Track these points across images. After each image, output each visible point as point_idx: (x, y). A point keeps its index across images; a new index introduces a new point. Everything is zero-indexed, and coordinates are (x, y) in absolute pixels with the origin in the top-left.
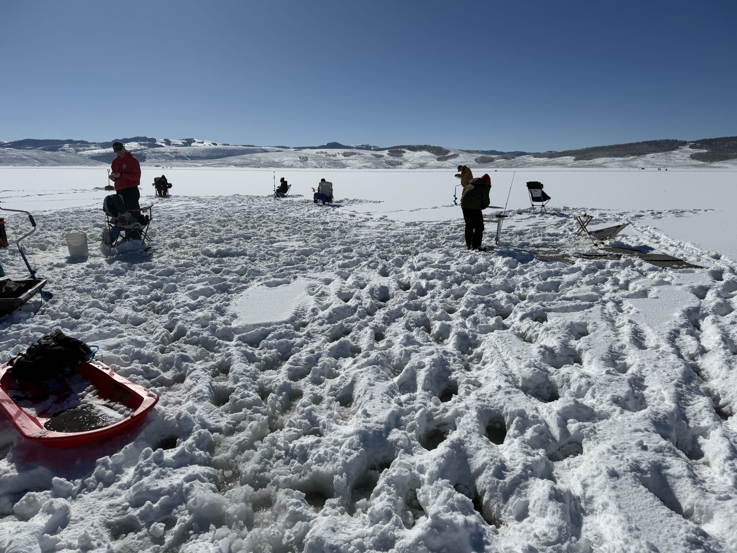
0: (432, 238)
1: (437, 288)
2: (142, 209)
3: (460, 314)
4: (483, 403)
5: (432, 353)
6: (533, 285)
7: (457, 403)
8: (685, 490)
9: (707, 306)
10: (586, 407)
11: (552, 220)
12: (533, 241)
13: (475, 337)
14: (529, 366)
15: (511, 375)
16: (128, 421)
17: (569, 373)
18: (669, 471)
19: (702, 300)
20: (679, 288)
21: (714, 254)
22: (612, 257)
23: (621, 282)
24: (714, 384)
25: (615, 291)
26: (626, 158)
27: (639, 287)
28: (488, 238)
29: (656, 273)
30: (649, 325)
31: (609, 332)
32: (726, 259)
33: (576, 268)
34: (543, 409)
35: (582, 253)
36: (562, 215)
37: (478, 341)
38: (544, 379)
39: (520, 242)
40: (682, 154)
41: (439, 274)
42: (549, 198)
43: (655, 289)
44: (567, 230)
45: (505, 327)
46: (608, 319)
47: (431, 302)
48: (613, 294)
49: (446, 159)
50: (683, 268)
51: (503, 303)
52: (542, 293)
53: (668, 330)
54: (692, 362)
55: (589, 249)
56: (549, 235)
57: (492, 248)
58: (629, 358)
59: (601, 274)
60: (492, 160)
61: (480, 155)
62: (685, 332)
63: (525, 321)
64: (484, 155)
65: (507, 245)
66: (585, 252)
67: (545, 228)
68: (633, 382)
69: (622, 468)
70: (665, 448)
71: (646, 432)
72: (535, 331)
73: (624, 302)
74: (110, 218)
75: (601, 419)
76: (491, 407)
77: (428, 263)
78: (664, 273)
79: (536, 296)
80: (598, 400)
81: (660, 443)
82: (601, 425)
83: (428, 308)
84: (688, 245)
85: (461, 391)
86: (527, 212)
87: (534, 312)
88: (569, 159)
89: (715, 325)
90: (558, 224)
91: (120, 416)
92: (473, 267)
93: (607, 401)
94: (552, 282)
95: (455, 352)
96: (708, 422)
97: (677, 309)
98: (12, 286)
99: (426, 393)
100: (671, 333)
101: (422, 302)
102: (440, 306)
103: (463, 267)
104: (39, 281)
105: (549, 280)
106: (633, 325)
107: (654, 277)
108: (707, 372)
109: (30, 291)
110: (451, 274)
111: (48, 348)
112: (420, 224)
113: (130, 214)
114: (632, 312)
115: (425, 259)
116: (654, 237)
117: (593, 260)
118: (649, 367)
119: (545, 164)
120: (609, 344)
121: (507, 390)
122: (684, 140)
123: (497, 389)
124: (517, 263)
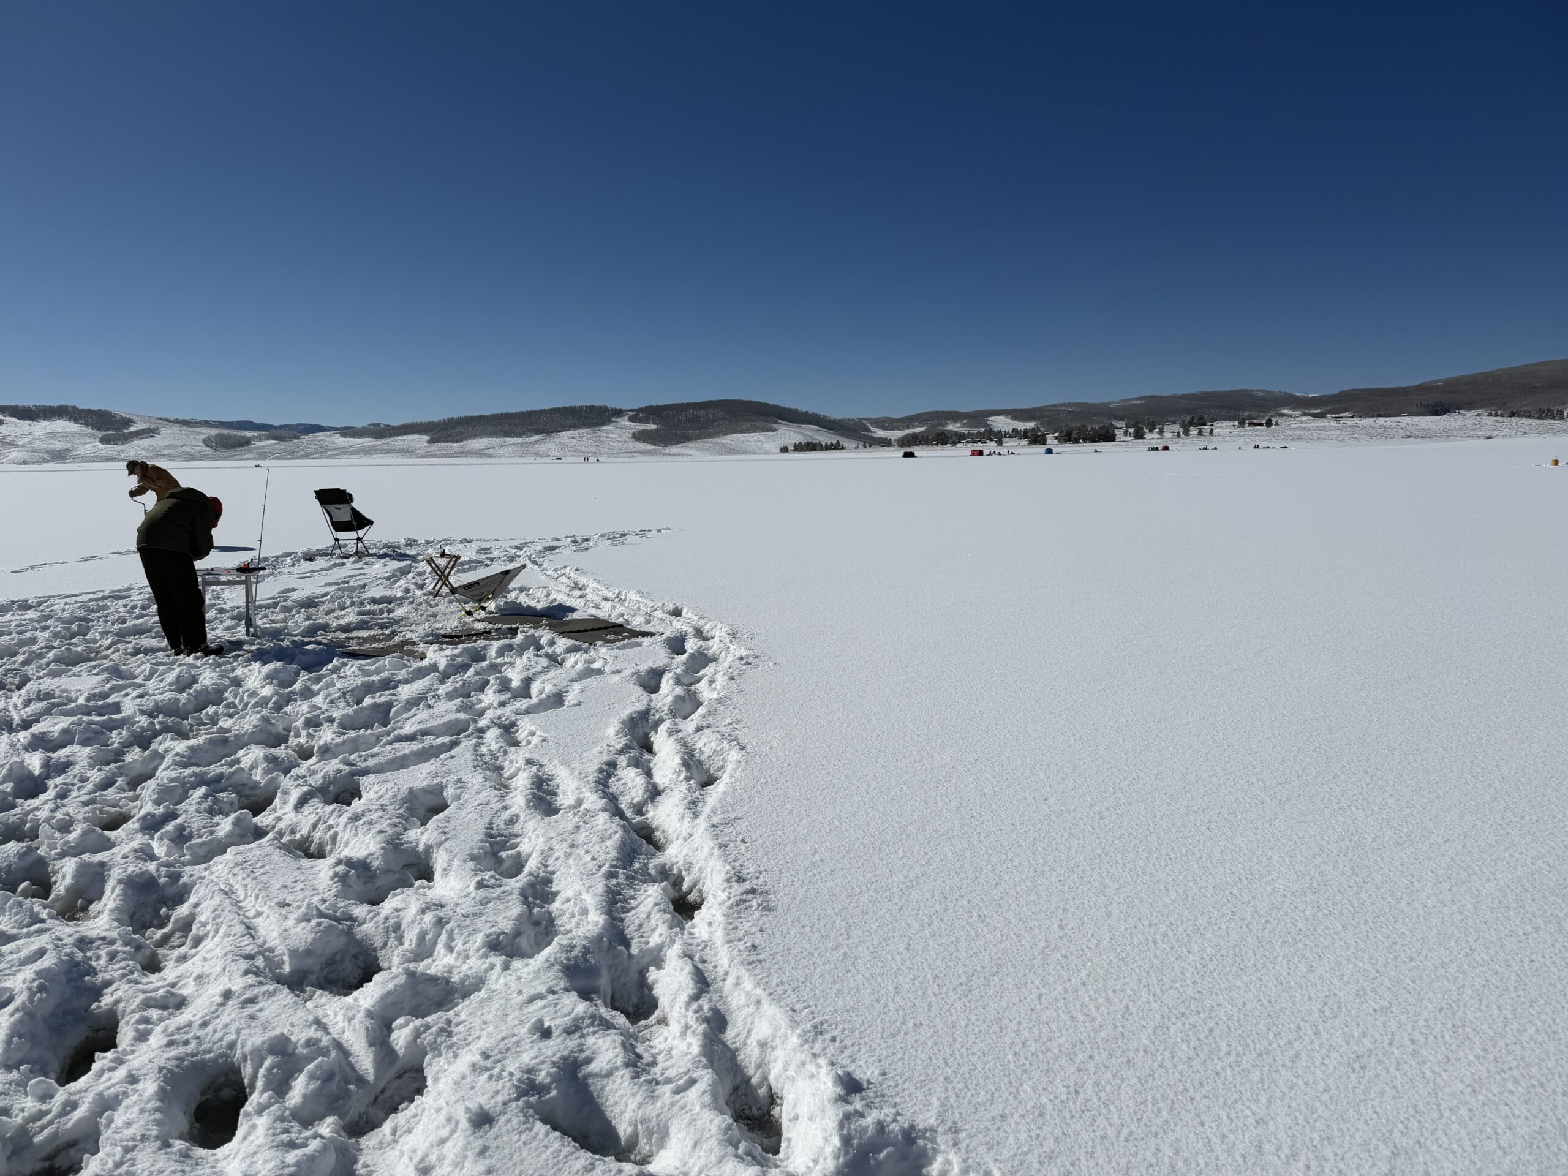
0: (73, 636)
1: (77, 769)
3: (137, 826)
4: (182, 1050)
5: (41, 953)
6: (331, 720)
7: (106, 1076)
8: (622, 1096)
9: (660, 704)
10: (434, 979)
11: (380, 568)
12: (337, 618)
13: (175, 877)
14: (306, 918)
15: (265, 951)
17: (398, 910)
18: (593, 1067)
19: (653, 695)
20: (616, 678)
21: (671, 607)
22: (501, 634)
23: (515, 684)
24: (674, 854)
25: (503, 704)
26: (527, 439)
27: (549, 688)
28: (229, 623)
29: (578, 655)
30: (563, 762)
31: (489, 794)
32: (690, 615)
33: (426, 668)
34: (335, 1015)
35: (442, 632)
36: (403, 557)
37: (185, 885)
38: (343, 940)
39: (307, 623)
40: (618, 431)
41: (86, 730)
42: (371, 523)
43: (577, 687)
44: (412, 587)
45: (259, 833)
46: (487, 766)
47: (57, 808)
48: (499, 712)
49: (127, 438)
50: (623, 640)
51: (258, 776)
52: (352, 734)
53: (596, 765)
54: (639, 818)
55: (456, 624)
56: (374, 601)
57: (238, 645)
58: (526, 840)
59: (477, 673)
60: (247, 442)
61: (214, 432)
62: (624, 763)
63: (307, 809)
64: (225, 431)
65: (276, 634)
66: (449, 631)
67: (364, 586)
68: (530, 891)
69: (499, 1098)
70: (583, 1018)
71: (551, 997)
72: (330, 827)
73: (519, 723)
75: (465, 995)
76: (205, 1052)
77: (54, 705)
78: (592, 653)
79: (337, 745)
80: (459, 954)
81: (576, 1010)
82: (464, 1010)
83: (44, 829)
84: (632, 595)
85: (125, 1035)
86: (326, 555)
87: (330, 783)
88: (419, 441)
89: (672, 739)
90: (393, 576)
92: (183, 697)
93: (478, 950)
94: (375, 706)
95: (114, 934)
96: (661, 935)
97: (612, 719)
99: (14, 1075)
100: (601, 771)
101: (27, 814)
102: (80, 816)
103: (156, 703)
105: (368, 701)
106: (534, 769)
107: (576, 663)
108: (664, 832)
110: (118, 725)
112: (39, 604)
114: (535, 740)
115: (48, 695)
116: (577, 586)
117: (461, 646)
118: (561, 849)
119: (369, 451)
120: (487, 820)
121: (247, 995)
122: (618, 407)
123: (219, 1000)
124: (297, 674)
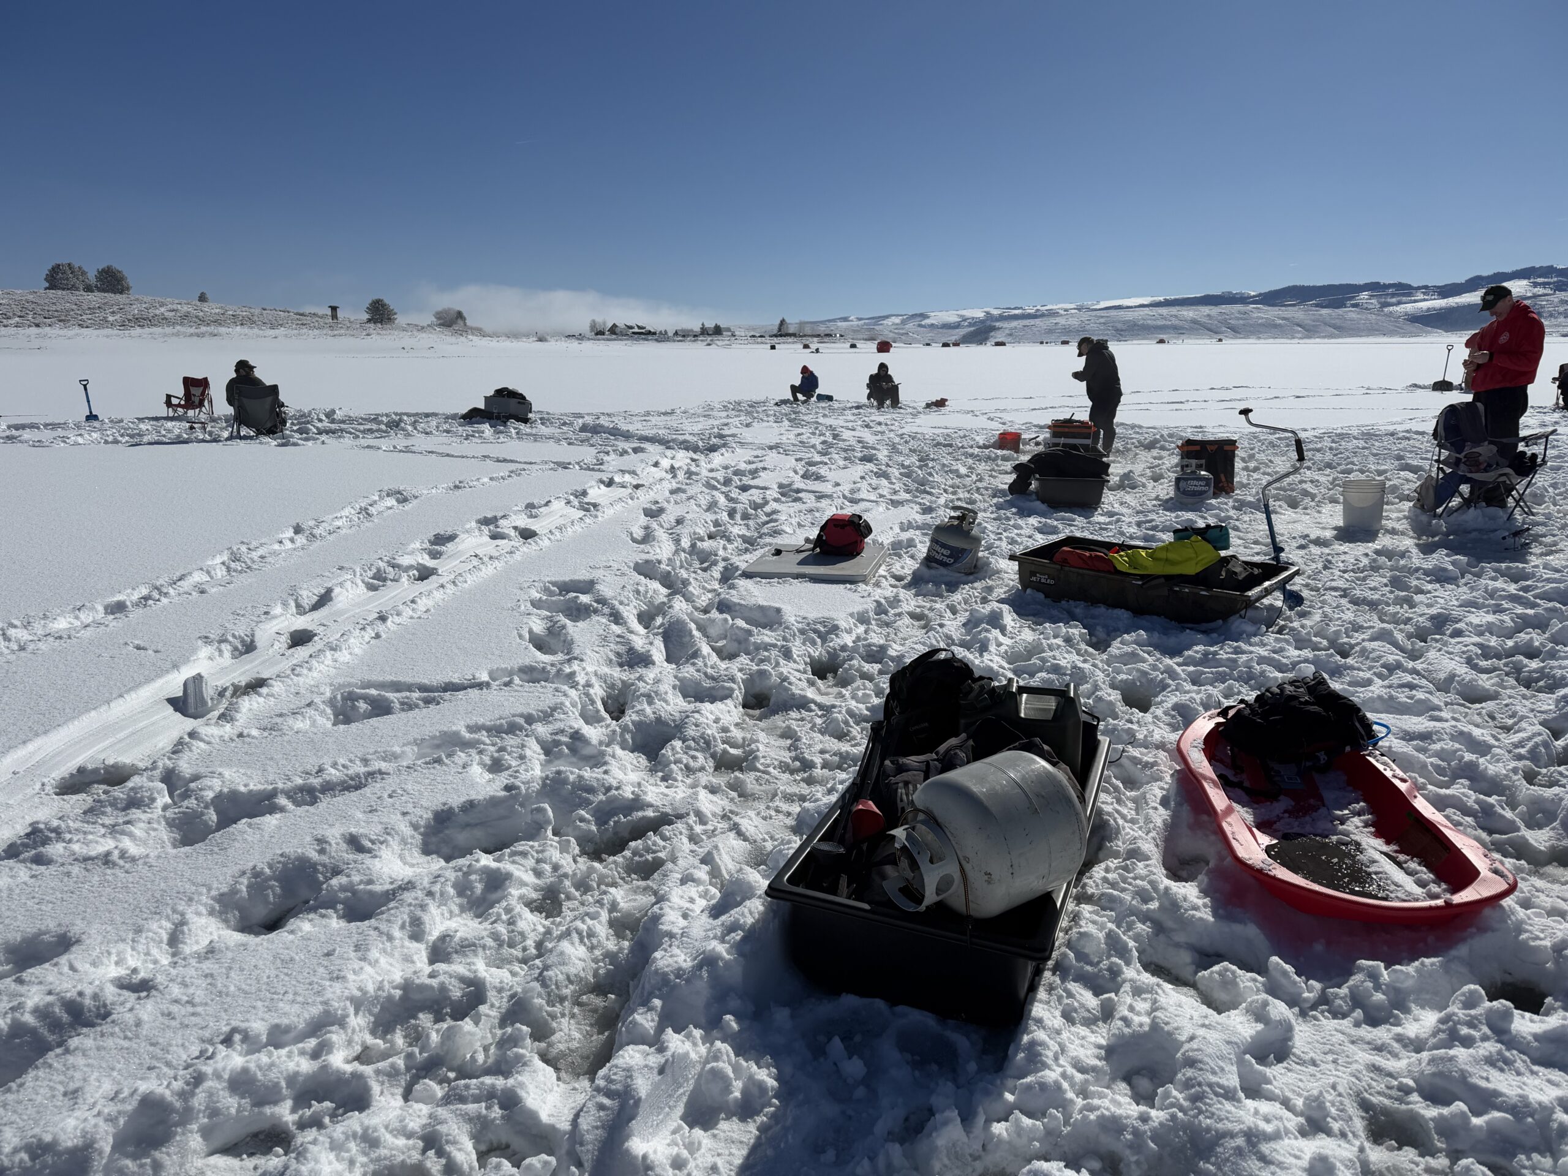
2: (1524, 439)
16: (1438, 908)
74: (1445, 453)
91: (1418, 891)
98: (1238, 569)
104: (1286, 569)
109: (1267, 584)
111: (1295, 703)
113: (1494, 448)
